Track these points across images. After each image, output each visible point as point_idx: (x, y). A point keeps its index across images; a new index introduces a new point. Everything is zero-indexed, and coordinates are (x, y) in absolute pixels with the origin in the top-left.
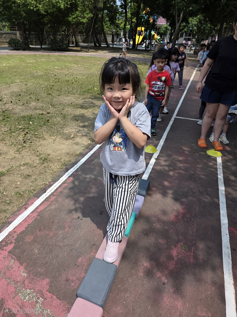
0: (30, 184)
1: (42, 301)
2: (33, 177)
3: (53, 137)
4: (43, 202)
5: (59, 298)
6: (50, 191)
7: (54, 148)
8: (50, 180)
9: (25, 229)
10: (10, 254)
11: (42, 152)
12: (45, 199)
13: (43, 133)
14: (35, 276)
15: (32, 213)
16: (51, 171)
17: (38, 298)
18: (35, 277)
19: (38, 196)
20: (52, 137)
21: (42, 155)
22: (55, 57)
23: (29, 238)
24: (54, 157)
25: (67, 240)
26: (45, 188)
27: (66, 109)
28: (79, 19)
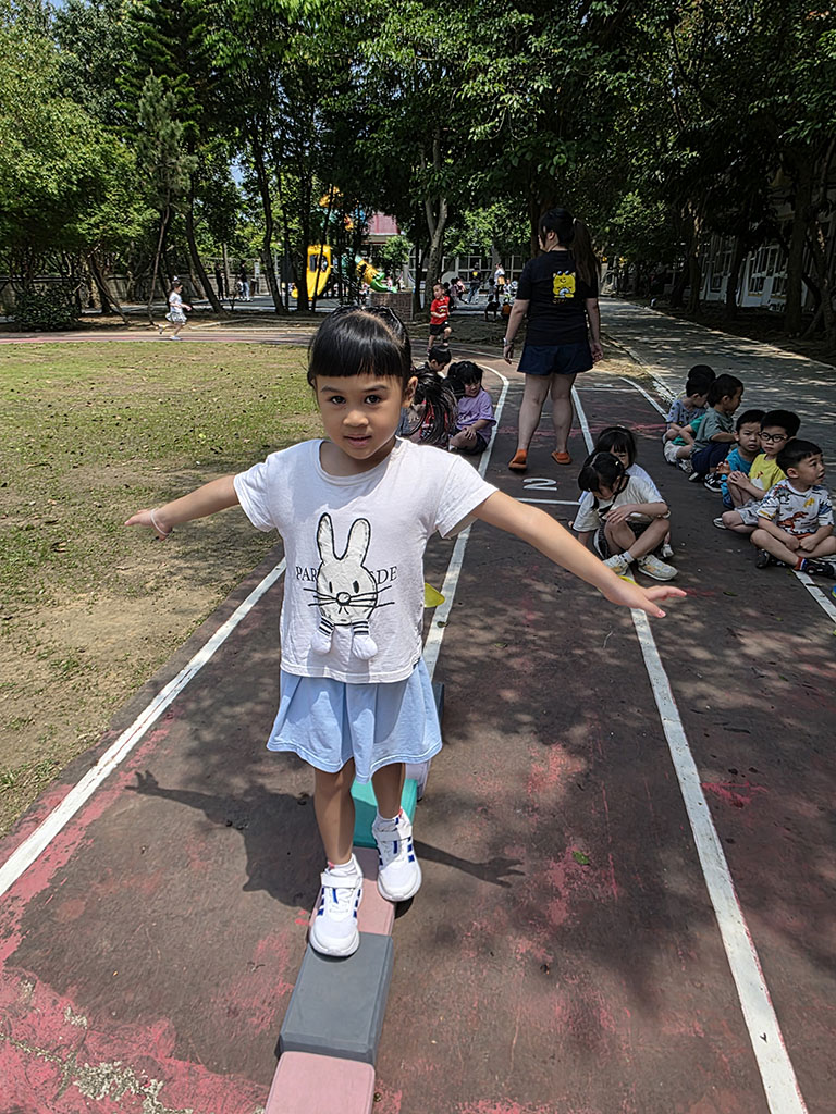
0: (36, 746)
1: (159, 1088)
2: (40, 724)
3: (85, 595)
4: (94, 795)
5: (216, 1070)
6: (113, 757)
7: (93, 629)
8: (104, 727)
9: (48, 885)
10: (12, 969)
11: (56, 644)
12: (101, 784)
13: (46, 586)
14: (117, 1018)
15: (63, 833)
16: (101, 699)
17: (146, 1083)
18: (119, 1022)
19: (72, 777)
20: (81, 596)
21: (56, 654)
22: (37, 351)
23: (69, 911)
24: (99, 654)
25: (203, 895)
26: (91, 752)
27: (112, 507)
28: (112, 229)
